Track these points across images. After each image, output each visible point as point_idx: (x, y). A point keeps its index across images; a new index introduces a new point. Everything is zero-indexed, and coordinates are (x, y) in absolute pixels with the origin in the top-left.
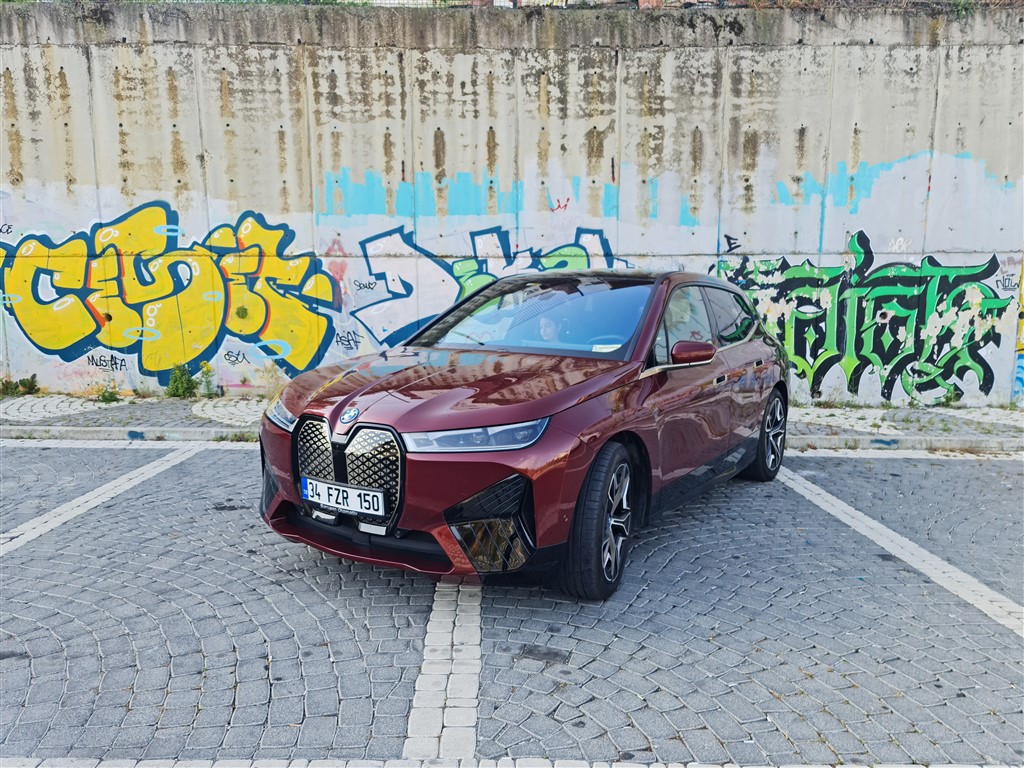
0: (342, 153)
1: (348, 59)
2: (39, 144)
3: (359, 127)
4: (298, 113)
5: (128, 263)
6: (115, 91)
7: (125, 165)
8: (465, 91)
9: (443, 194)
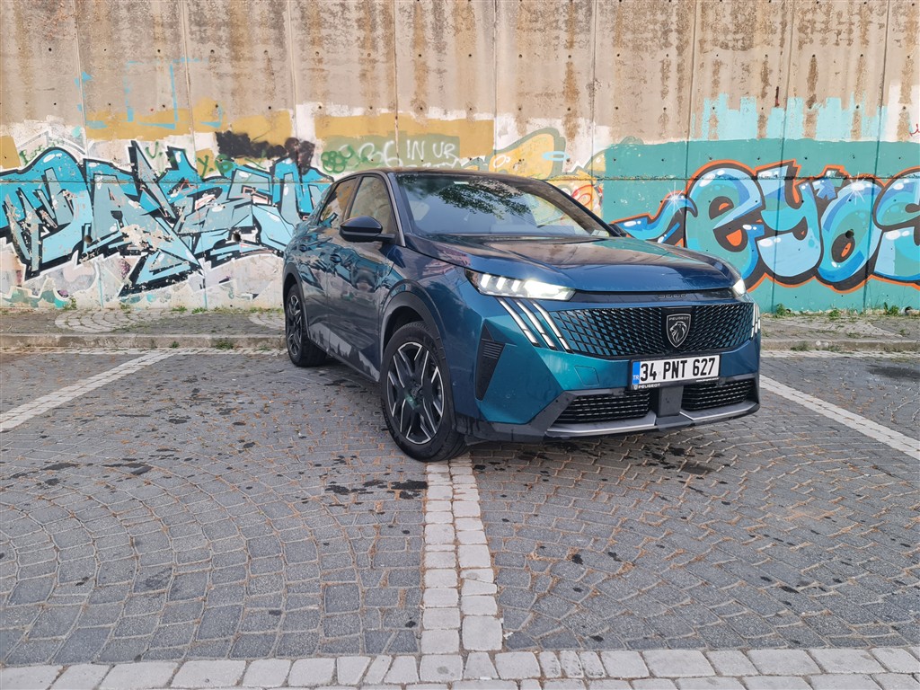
0: (721, 81)
2: (444, 74)
3: (740, 54)
6: (517, 22)
7: (520, 94)
8: (842, 20)
9: (811, 119)
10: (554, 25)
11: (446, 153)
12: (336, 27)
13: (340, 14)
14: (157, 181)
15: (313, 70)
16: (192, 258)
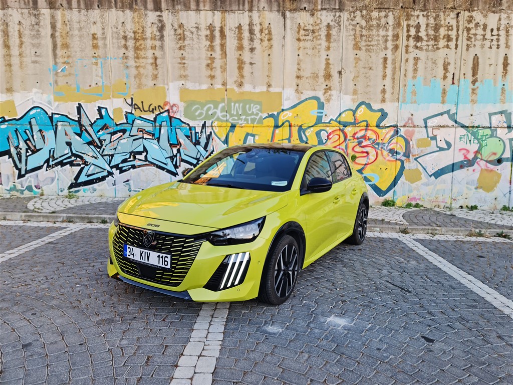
0: (418, 69)
1: (428, 16)
2: (254, 65)
3: (430, 54)
4: (396, 47)
5: (295, 130)
6: (297, 36)
7: (298, 77)
8: (493, 33)
9: (475, 92)
10: (319, 37)
11: (254, 110)
12: (193, 40)
13: (196, 32)
14: (91, 125)
15: (180, 63)
16: (109, 169)
